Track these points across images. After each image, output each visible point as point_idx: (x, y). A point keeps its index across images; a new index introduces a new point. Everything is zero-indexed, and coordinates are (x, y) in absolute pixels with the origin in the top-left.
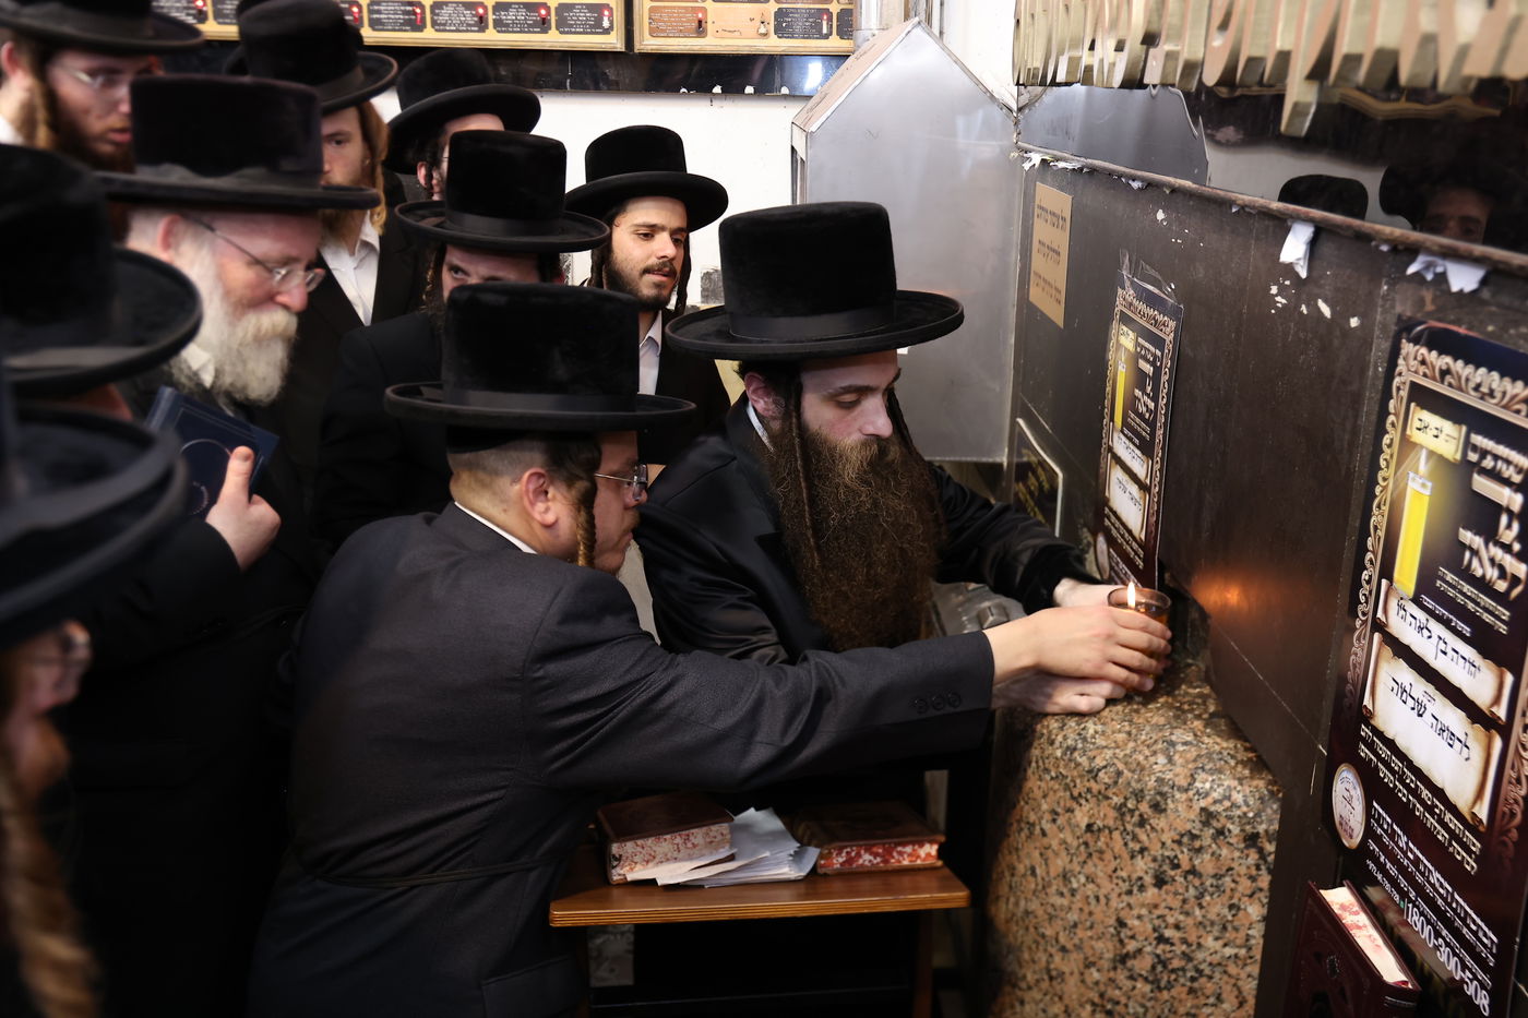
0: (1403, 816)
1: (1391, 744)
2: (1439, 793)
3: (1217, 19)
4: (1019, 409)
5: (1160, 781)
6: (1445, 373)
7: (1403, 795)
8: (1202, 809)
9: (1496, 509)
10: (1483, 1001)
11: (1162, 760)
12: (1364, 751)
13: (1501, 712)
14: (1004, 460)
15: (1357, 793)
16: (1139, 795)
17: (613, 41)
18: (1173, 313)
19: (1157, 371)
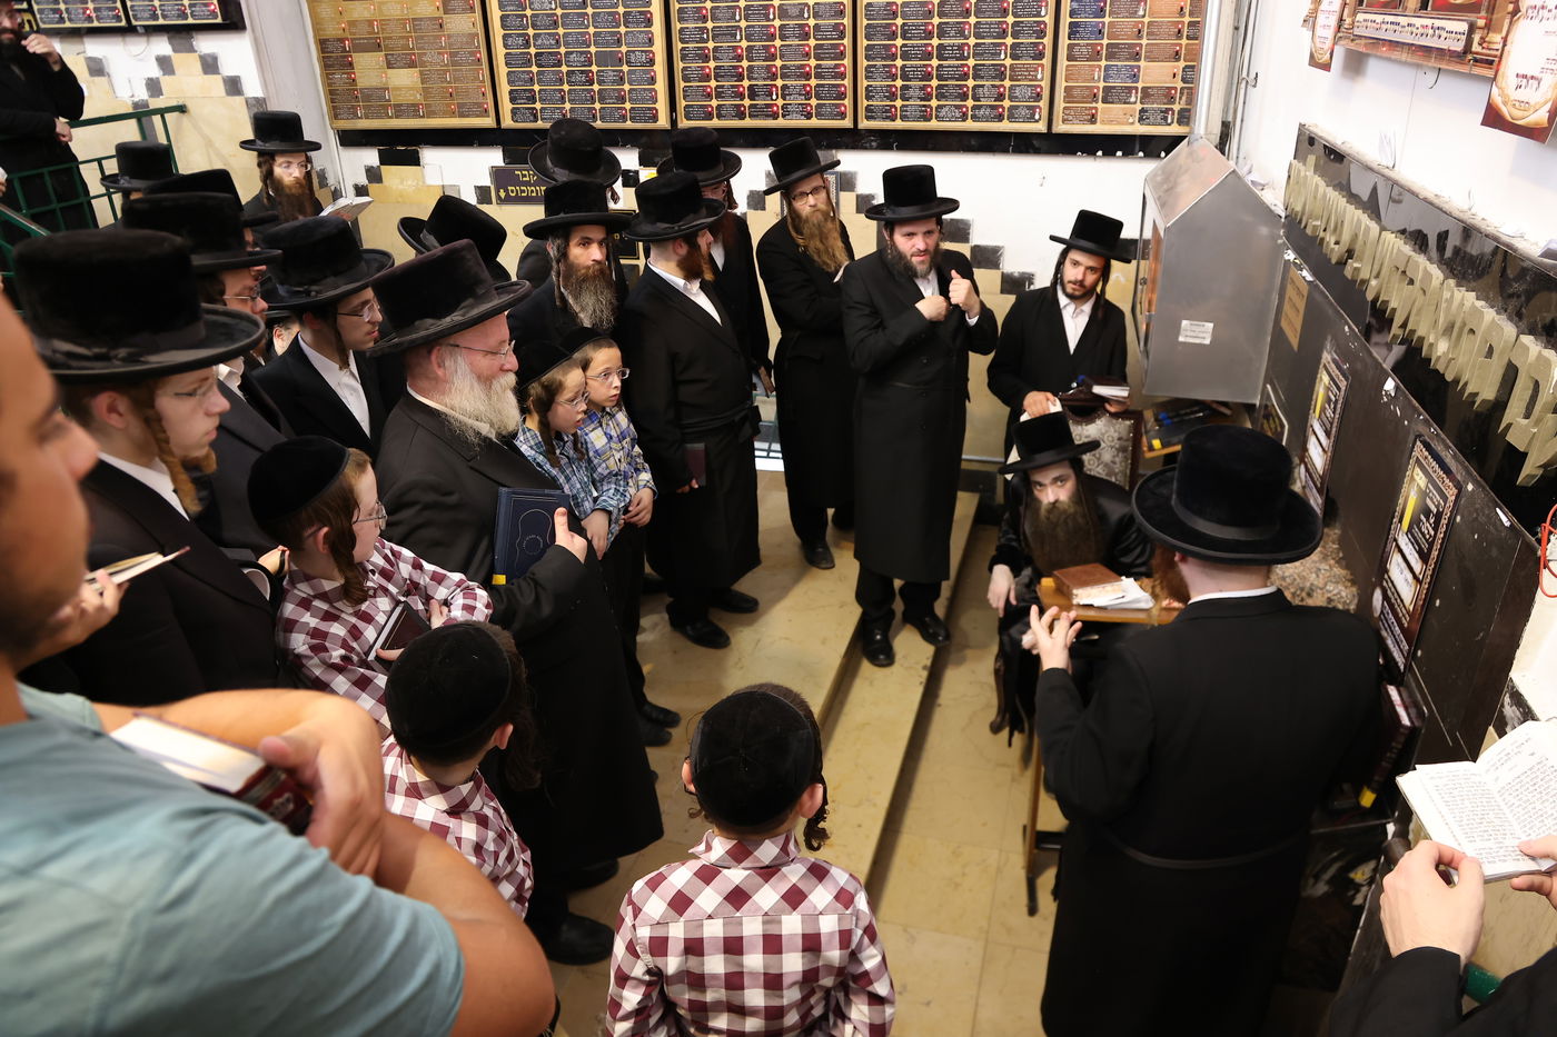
0: (1392, 607)
1: (1392, 582)
2: (1402, 601)
3: (1374, 273)
4: (1268, 379)
5: (1312, 584)
6: (1426, 458)
7: (1393, 600)
8: (1329, 598)
9: (1431, 511)
10: (1402, 668)
11: (1314, 575)
12: (1385, 584)
13: (1421, 577)
14: (1258, 404)
15: (1381, 598)
16: (1302, 589)
17: (1041, 127)
18: (1347, 379)
19: (1336, 400)
